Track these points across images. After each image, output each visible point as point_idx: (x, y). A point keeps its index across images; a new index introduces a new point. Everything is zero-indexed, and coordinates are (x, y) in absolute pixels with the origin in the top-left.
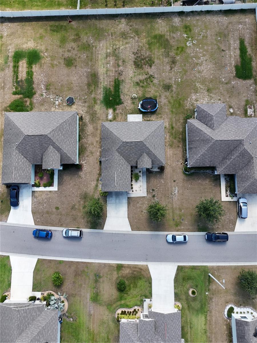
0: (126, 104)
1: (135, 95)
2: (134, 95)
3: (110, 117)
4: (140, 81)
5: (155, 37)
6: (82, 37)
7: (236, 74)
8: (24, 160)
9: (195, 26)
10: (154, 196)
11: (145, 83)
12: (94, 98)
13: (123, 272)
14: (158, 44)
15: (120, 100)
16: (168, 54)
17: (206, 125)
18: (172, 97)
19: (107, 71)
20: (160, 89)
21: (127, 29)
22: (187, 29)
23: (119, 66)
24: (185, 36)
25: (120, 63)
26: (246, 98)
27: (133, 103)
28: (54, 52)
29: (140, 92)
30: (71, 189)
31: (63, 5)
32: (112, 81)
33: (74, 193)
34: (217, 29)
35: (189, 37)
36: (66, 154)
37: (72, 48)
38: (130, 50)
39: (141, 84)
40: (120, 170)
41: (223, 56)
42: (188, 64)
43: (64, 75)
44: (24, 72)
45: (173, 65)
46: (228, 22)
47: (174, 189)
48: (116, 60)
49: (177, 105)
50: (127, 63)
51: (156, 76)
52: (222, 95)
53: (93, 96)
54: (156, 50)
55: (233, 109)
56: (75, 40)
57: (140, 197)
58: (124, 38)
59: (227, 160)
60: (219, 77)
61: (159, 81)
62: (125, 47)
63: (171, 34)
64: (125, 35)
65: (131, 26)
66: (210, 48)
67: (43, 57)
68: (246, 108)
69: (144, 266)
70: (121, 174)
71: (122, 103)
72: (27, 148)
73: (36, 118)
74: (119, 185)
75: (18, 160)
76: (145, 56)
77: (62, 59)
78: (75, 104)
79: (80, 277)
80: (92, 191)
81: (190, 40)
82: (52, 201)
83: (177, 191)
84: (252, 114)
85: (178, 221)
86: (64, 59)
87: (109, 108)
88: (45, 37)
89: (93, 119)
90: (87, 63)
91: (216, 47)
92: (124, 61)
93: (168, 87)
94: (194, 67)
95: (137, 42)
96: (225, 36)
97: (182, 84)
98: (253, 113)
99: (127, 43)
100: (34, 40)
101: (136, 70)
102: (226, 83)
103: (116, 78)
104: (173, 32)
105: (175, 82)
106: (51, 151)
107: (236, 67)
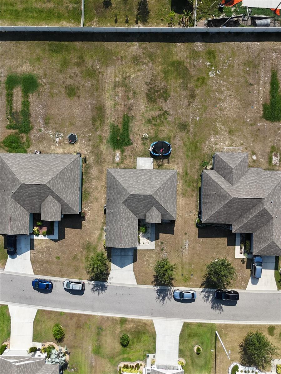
0: (136, 145)
1: (147, 134)
2: (145, 135)
3: (117, 159)
4: (153, 118)
5: (173, 64)
6: (86, 60)
7: (264, 114)
8: (21, 210)
9: (220, 52)
10: (162, 250)
11: (158, 121)
12: (100, 136)
13: (127, 326)
14: (175, 73)
15: (129, 140)
16: (187, 86)
17: (224, 177)
18: (188, 138)
19: (115, 104)
20: (175, 128)
21: (140, 52)
22: (211, 55)
23: (129, 99)
24: (207, 64)
25: (131, 96)
26: (272, 144)
27: (144, 144)
28: (53, 79)
29: (152, 131)
30: (73, 238)
31: (65, 18)
32: (121, 118)
33: (76, 242)
34: (246, 57)
35: (211, 66)
36: (67, 204)
37: (74, 74)
38: (143, 80)
39: (154, 122)
40: (126, 225)
41: (250, 92)
42: (209, 99)
43: (65, 107)
44: (19, 101)
45: (192, 100)
46: (260, 48)
47: (185, 242)
48: (126, 92)
49: (193, 149)
50: (138, 96)
51: (171, 113)
52: (245, 138)
53: (98, 133)
54: (173, 80)
55: (257, 156)
56: (78, 64)
57: (147, 250)
58: (136, 64)
59: (244, 219)
60: (243, 117)
61: (175, 119)
62: (137, 76)
63: (191, 61)
64: (137, 60)
65: (144, 49)
66: (236, 80)
67: (41, 84)
68: (271, 155)
69: (149, 321)
70: (127, 229)
71: (132, 144)
72: (24, 197)
73: (34, 162)
74: (125, 241)
75: (14, 209)
76: (159, 87)
77: (63, 87)
78: (78, 143)
79: (81, 329)
80: (96, 240)
81: (214, 70)
82: (52, 250)
83: (187, 245)
84: (277, 163)
85: (187, 276)
86: (66, 87)
87: (117, 149)
88: (43, 59)
89: (98, 160)
90: (92, 93)
91: (243, 80)
92: (134, 93)
93: (183, 127)
94: (216, 103)
95: (152, 69)
96: (256, 66)
97: (201, 123)
98: (278, 161)
99: (139, 70)
100: (30, 62)
101: (148, 104)
102: (251, 125)
103: (126, 113)
104: (194, 59)
105: (193, 120)
106: (51, 202)
107: (264, 105)
